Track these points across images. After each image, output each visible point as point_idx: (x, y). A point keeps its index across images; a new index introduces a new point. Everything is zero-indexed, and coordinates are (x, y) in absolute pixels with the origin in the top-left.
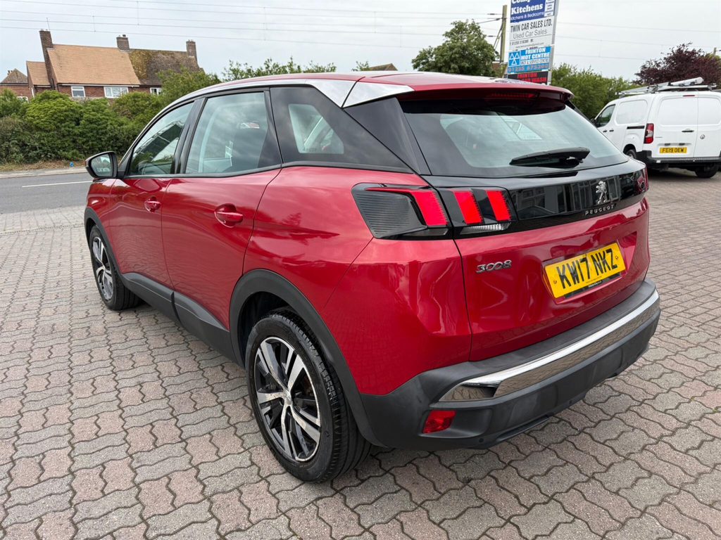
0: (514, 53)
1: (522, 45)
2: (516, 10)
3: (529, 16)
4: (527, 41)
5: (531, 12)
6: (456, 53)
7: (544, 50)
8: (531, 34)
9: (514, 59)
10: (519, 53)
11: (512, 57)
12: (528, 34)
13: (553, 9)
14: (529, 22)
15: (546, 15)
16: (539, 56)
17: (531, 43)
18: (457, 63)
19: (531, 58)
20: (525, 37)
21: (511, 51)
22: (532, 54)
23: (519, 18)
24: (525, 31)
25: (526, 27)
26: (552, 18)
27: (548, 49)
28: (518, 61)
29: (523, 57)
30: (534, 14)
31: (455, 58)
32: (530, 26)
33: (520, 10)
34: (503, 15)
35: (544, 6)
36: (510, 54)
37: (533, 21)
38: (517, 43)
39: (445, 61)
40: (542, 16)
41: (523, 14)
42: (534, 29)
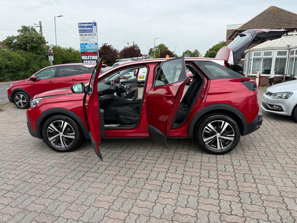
0: (83, 44)
1: (85, 41)
2: (81, 28)
3: (87, 31)
4: (87, 40)
5: (87, 30)
6: (29, 40)
7: (95, 44)
8: (88, 38)
9: (83, 46)
10: (84, 44)
11: (82, 45)
12: (87, 38)
13: (96, 30)
14: (87, 33)
15: (93, 32)
16: (93, 46)
17: (89, 41)
18: (30, 44)
19: (90, 46)
20: (86, 39)
21: (81, 43)
22: (90, 45)
23: (83, 31)
24: (86, 36)
25: (86, 35)
26: (96, 33)
27: (96, 44)
28: (84, 47)
29: (86, 46)
30: (89, 31)
31: (29, 42)
32: (88, 35)
33: (83, 29)
34: (40, 25)
35: (92, 29)
36: (81, 44)
37: (89, 33)
38: (83, 40)
39: (24, 43)
40: (92, 32)
41: (84, 30)
42: (89, 36)
